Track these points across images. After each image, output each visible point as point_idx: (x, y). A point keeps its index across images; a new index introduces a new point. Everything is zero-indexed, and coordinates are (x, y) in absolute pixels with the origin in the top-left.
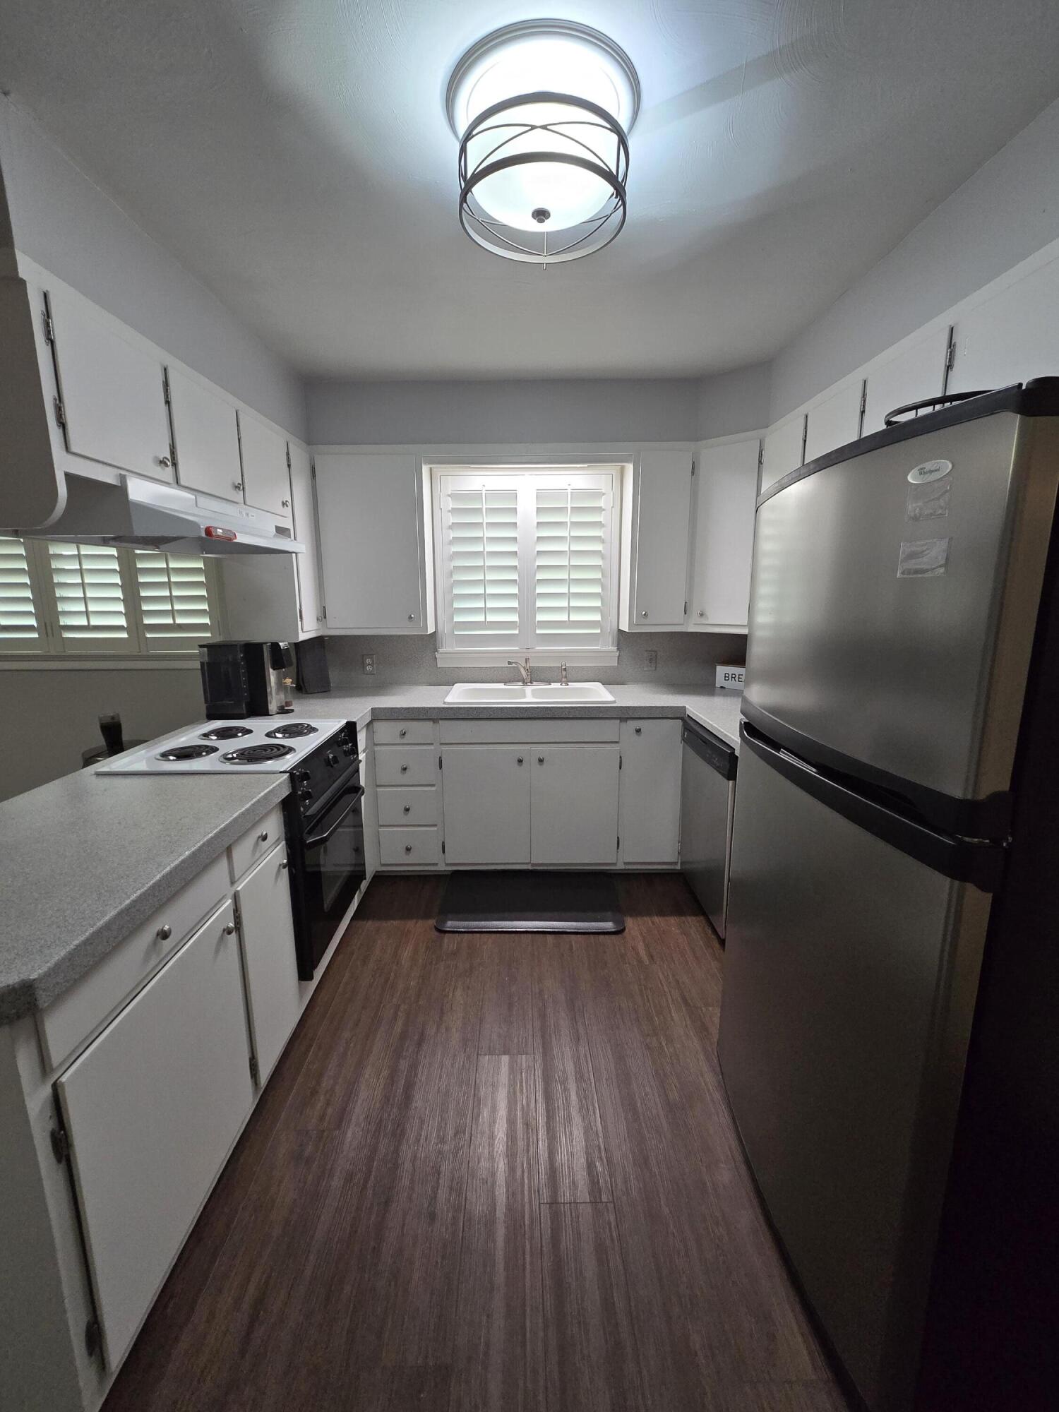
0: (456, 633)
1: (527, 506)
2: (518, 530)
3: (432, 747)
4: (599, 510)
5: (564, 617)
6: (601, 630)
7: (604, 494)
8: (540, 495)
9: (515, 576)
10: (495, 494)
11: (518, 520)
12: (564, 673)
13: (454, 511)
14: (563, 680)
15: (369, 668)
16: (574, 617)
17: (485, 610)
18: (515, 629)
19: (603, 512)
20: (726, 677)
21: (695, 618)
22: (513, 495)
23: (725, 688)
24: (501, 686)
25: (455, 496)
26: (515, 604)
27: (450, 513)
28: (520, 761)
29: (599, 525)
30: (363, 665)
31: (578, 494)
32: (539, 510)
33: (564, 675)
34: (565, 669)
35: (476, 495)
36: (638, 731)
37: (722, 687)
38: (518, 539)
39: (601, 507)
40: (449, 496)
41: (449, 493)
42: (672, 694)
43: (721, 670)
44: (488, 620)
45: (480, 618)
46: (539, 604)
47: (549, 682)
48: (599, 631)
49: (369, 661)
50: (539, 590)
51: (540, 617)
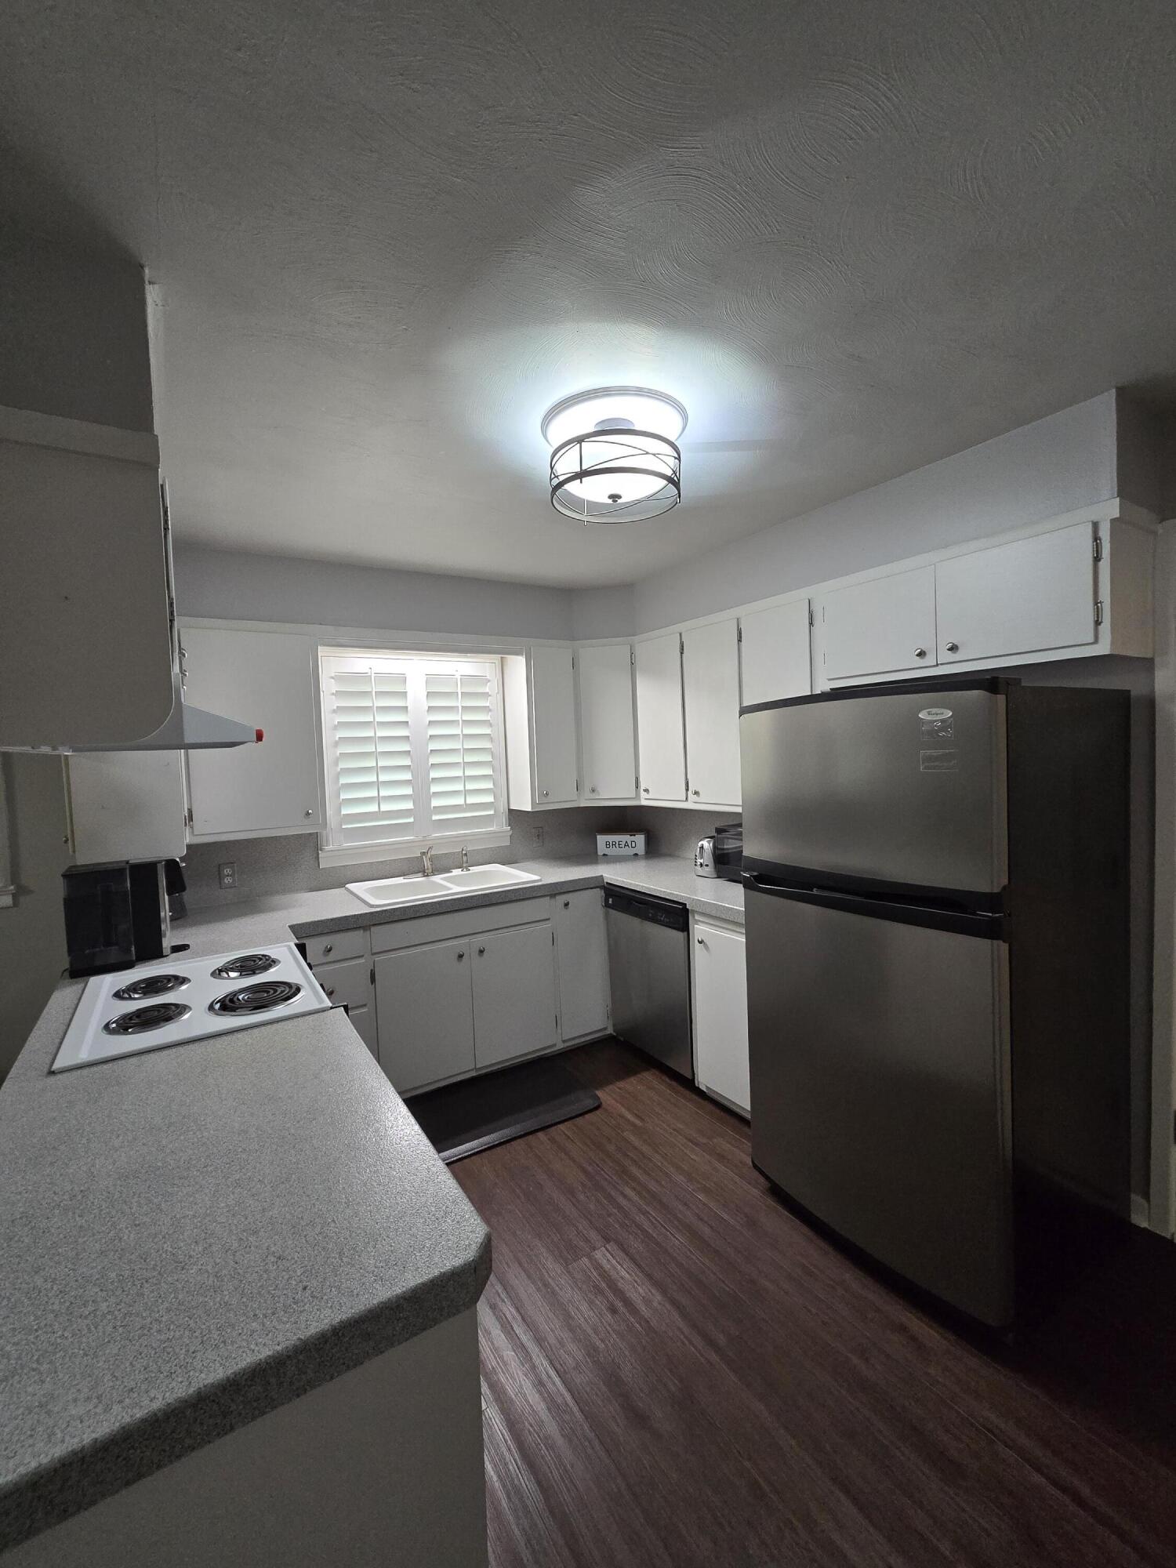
0: (343, 827)
1: (416, 691)
2: (409, 714)
3: (362, 961)
4: (486, 695)
5: (459, 801)
6: (495, 812)
7: (489, 681)
8: (430, 679)
9: (407, 762)
10: (382, 677)
11: (409, 703)
12: (465, 858)
13: (338, 694)
14: (464, 865)
15: (228, 880)
16: (471, 800)
17: (379, 800)
18: (410, 817)
19: (489, 698)
20: (607, 844)
21: (588, 794)
22: (403, 679)
23: (606, 855)
24: (400, 880)
25: (339, 678)
26: (408, 791)
27: (334, 697)
28: (461, 956)
29: (486, 709)
30: (220, 877)
31: (467, 679)
32: (430, 695)
33: (464, 860)
34: (466, 854)
35: (363, 677)
36: (567, 905)
37: (604, 855)
38: (410, 723)
39: (488, 693)
40: (332, 678)
41: (333, 675)
42: (575, 866)
43: (602, 839)
44: (382, 810)
45: (373, 808)
46: (434, 788)
47: (448, 870)
48: (492, 812)
49: (228, 871)
50: (434, 774)
51: (435, 803)
